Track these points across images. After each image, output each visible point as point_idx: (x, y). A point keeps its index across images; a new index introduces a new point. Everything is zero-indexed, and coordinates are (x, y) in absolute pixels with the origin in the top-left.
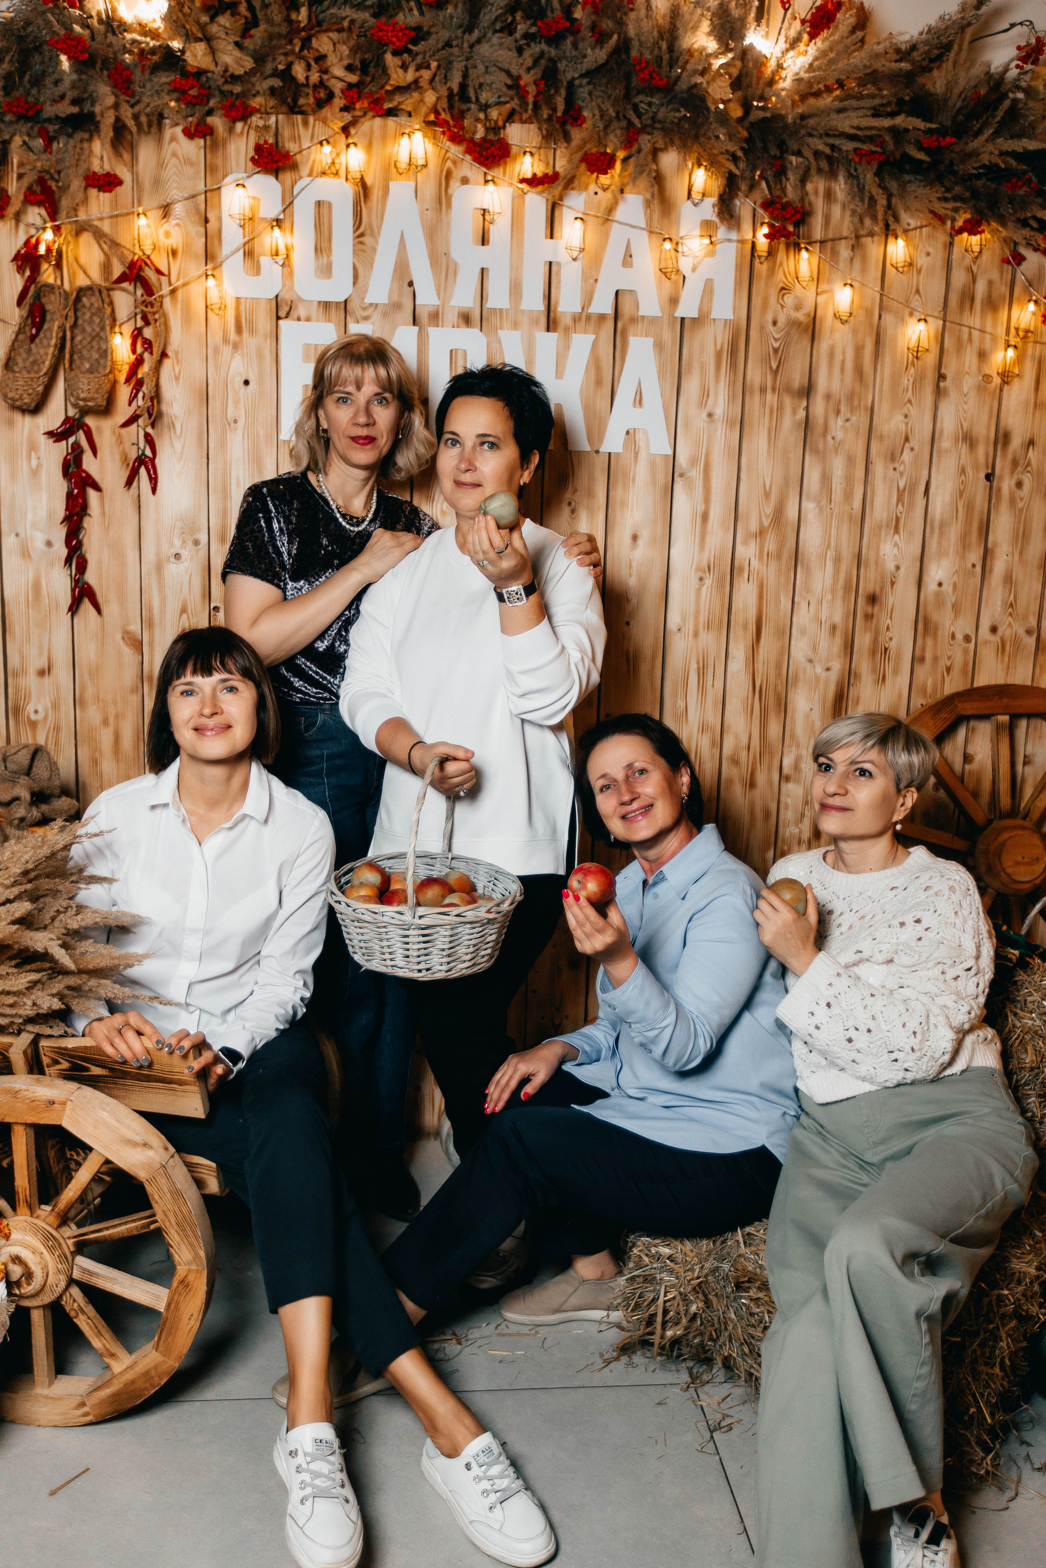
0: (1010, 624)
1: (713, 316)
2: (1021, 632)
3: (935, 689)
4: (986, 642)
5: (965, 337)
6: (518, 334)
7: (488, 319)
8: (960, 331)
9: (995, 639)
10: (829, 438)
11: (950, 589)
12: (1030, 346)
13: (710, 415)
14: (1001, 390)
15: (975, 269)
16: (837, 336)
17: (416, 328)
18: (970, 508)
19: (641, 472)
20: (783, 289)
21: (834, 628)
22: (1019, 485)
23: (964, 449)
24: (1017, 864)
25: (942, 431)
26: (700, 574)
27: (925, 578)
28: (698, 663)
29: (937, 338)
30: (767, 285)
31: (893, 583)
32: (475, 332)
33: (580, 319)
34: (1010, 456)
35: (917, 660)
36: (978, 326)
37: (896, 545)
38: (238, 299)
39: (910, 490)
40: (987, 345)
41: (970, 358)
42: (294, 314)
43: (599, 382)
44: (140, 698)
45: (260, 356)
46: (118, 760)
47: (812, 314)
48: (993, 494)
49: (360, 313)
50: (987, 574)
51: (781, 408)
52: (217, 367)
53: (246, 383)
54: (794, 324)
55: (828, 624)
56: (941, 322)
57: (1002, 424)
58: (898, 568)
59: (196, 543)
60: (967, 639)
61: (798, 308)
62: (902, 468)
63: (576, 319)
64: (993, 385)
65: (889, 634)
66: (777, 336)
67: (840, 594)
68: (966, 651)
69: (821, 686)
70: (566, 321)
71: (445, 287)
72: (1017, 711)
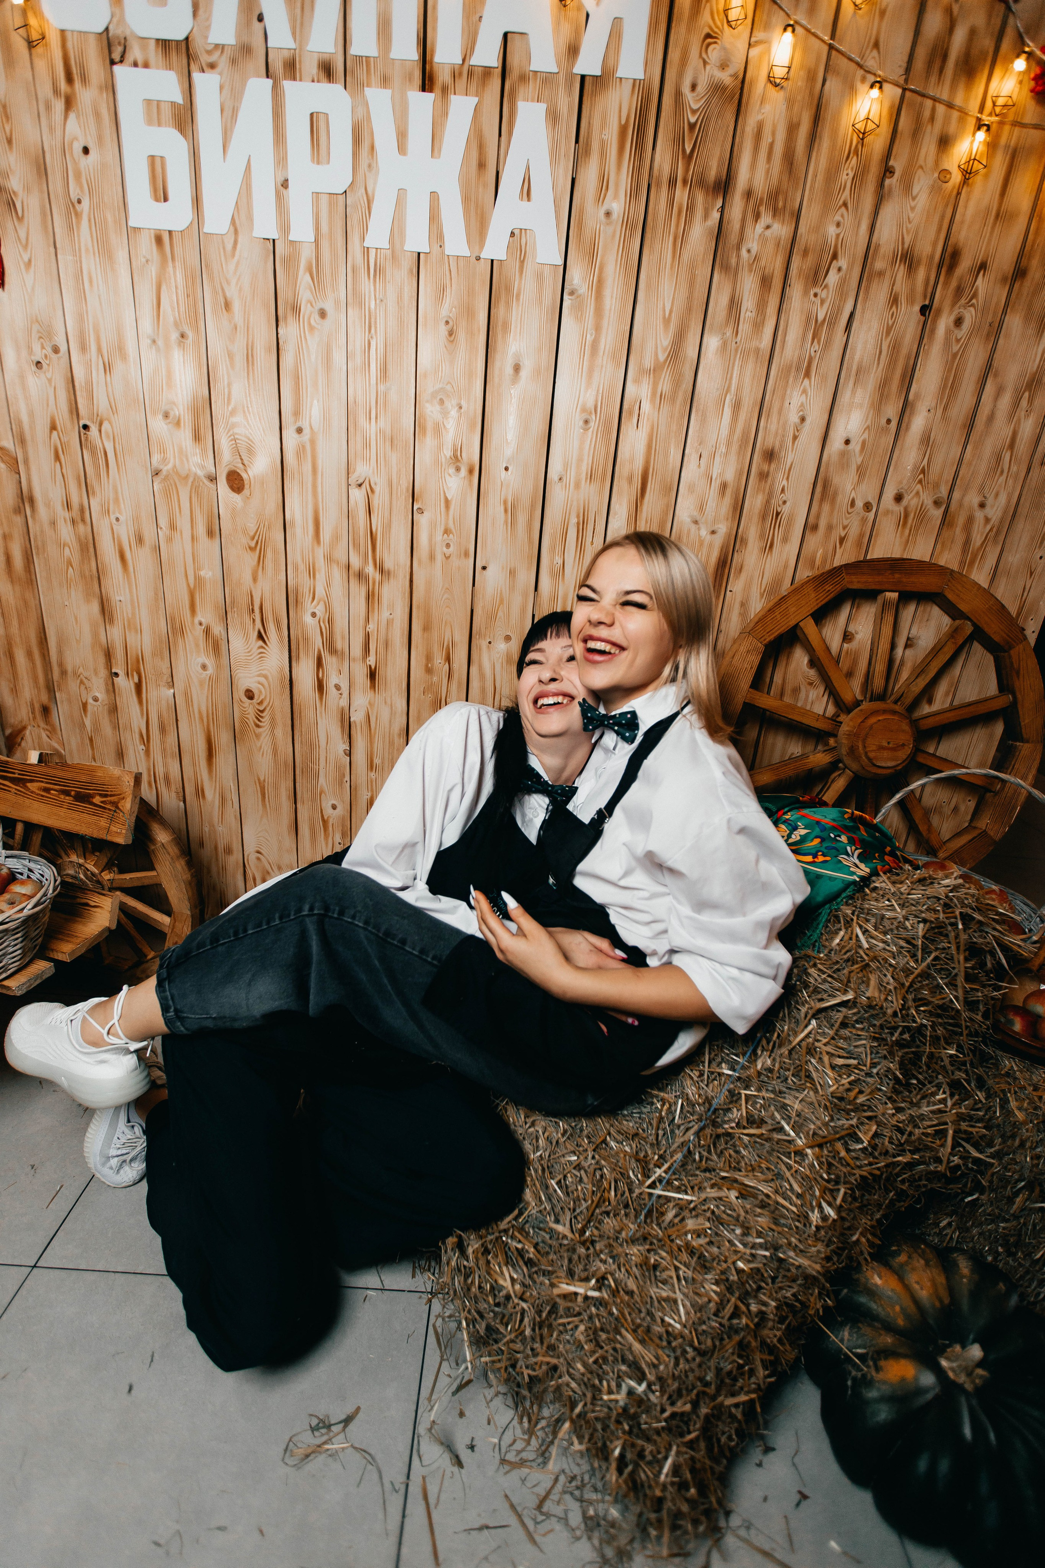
0: (918, 493)
1: (619, 74)
2: (929, 502)
3: (824, 561)
4: (887, 512)
5: (927, 114)
6: (387, 93)
7: (353, 72)
8: (921, 104)
9: (898, 509)
10: (744, 252)
11: (858, 448)
12: (1007, 128)
13: (608, 214)
14: (959, 194)
15: (956, 8)
16: (767, 108)
17: (270, 82)
18: (895, 348)
19: (527, 286)
20: (708, 36)
21: (724, 486)
22: (958, 322)
23: (901, 271)
24: (881, 748)
25: (878, 246)
26: (585, 416)
27: (832, 433)
28: (578, 517)
29: (891, 115)
30: (689, 30)
31: (795, 438)
32: (337, 88)
33: (460, 74)
34: (954, 284)
35: (810, 527)
36: (945, 96)
37: (804, 391)
38: (63, 32)
39: (830, 323)
40: (952, 128)
41: (929, 146)
42: (130, 58)
43: (482, 165)
44: (24, 519)
45: (97, 115)
46: (12, 582)
47: (741, 76)
48: (924, 333)
49: (205, 59)
50: (902, 433)
51: (691, 208)
52: (51, 129)
53: (86, 151)
54: (717, 89)
55: (719, 482)
56: (900, 91)
57: (952, 240)
58: (803, 419)
59: (56, 350)
60: (868, 506)
61: (723, 66)
62: (824, 294)
63: (455, 75)
64: (950, 185)
65: (784, 497)
66: (695, 107)
67: (735, 447)
68: (864, 521)
69: (705, 550)
70: (443, 76)
71: (302, 24)
72: (908, 589)
